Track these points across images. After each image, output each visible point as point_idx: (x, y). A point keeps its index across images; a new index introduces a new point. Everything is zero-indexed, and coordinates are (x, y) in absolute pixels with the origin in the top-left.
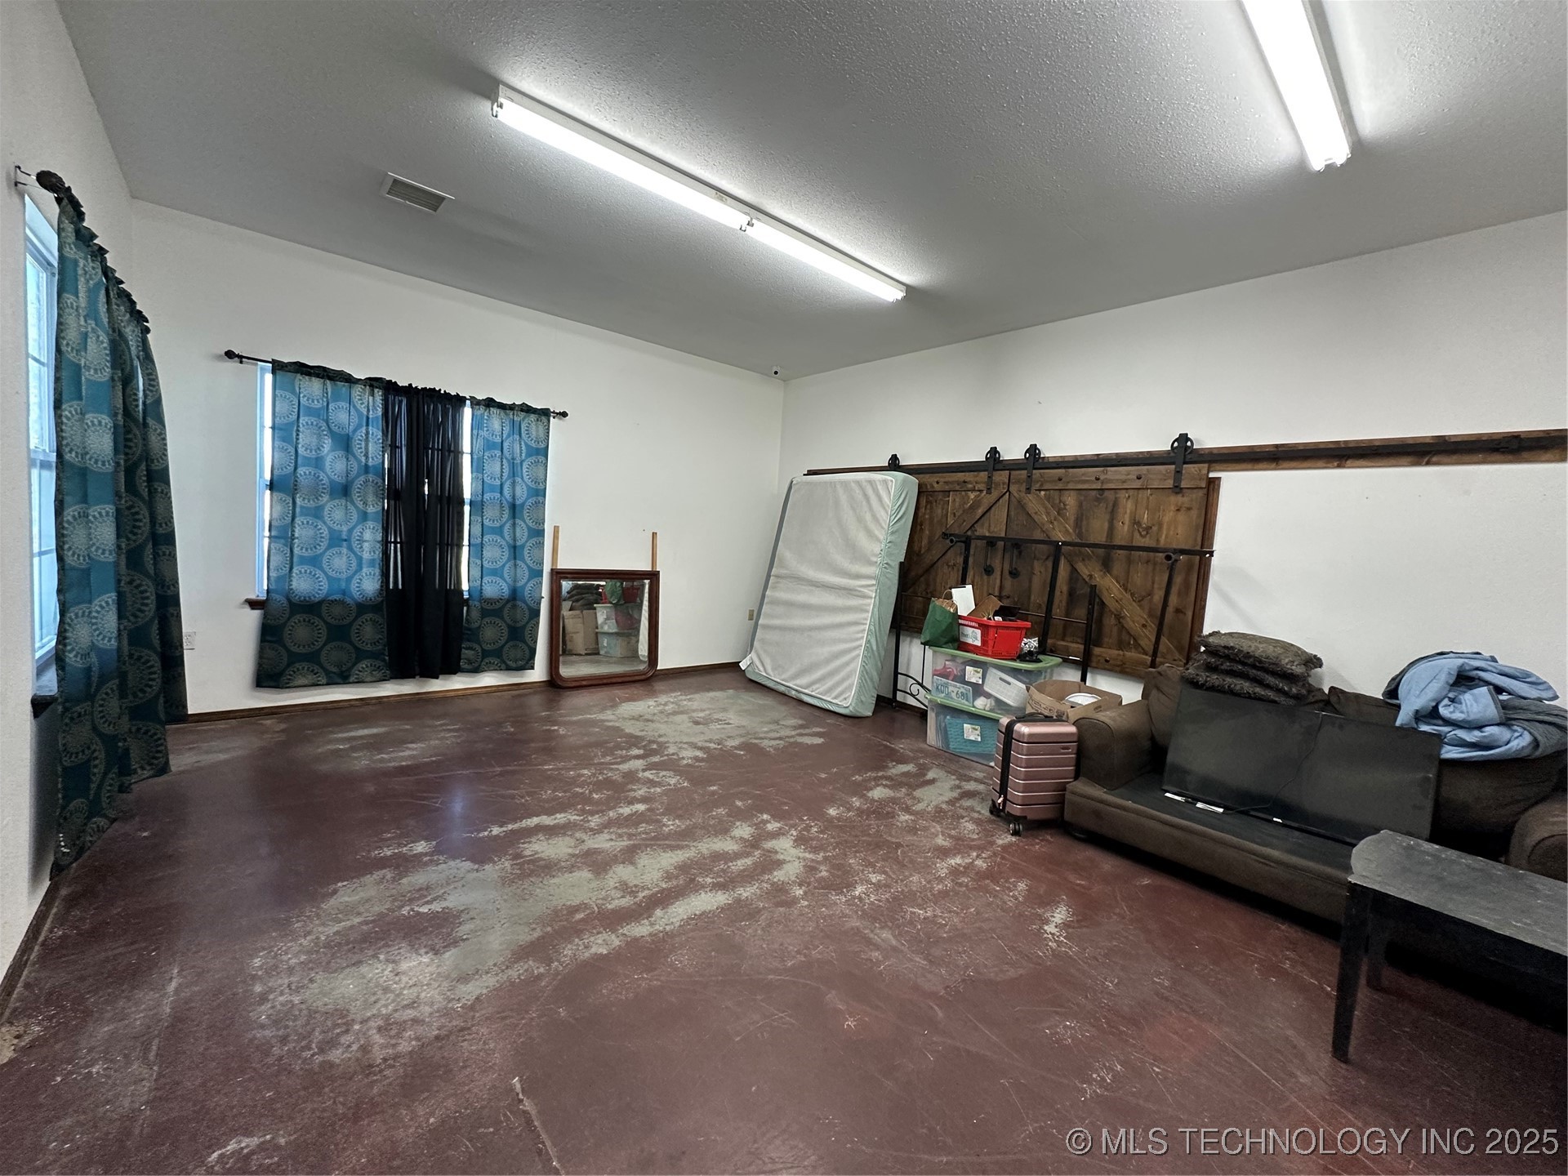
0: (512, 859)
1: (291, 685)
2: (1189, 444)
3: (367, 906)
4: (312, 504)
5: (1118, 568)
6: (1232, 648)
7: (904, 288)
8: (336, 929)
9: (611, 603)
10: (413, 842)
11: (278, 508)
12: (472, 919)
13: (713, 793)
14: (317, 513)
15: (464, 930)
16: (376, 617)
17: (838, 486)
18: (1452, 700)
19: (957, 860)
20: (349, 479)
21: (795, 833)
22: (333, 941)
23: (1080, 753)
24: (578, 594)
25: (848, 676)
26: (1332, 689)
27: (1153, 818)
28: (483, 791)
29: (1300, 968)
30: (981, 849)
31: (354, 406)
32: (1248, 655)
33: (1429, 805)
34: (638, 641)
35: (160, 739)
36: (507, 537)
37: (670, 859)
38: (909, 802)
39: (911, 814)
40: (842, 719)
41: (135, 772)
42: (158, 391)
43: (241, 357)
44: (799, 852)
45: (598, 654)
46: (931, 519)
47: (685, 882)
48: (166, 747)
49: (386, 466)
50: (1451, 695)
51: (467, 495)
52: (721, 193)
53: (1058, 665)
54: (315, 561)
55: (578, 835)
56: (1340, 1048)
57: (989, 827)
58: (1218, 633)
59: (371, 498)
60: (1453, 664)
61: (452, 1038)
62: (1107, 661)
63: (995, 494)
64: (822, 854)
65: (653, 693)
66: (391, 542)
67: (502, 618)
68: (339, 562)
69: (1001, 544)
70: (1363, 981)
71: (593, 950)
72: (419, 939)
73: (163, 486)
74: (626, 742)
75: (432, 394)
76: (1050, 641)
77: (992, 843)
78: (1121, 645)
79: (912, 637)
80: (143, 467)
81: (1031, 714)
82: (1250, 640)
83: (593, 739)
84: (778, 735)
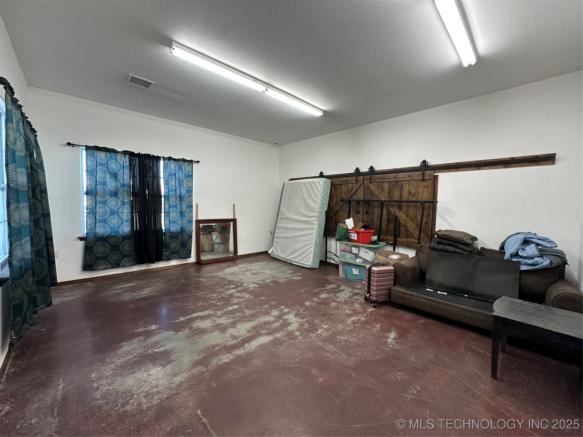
0: (189, 329)
1: (97, 269)
2: (426, 163)
3: (135, 351)
4: (103, 199)
5: (404, 209)
6: (446, 235)
7: (322, 111)
8: (123, 360)
9: (218, 231)
10: (150, 326)
11: (90, 202)
12: (176, 353)
13: (263, 300)
14: (105, 203)
15: (173, 357)
16: (130, 241)
17: (302, 184)
18: (523, 249)
19: (354, 318)
20: (117, 189)
21: (294, 312)
22: (122, 365)
23: (395, 276)
24: (205, 229)
25: (309, 254)
26: (482, 248)
27: (423, 298)
28: (175, 305)
29: (477, 347)
30: (362, 313)
31: (118, 162)
32: (452, 238)
33: (518, 287)
34: (229, 245)
35: (48, 292)
36: (179, 209)
37: (249, 325)
38: (335, 298)
39: (336, 303)
40: (308, 270)
41: (39, 306)
42: (42, 159)
43: (73, 145)
44: (296, 319)
45: (214, 251)
46: (336, 194)
47: (255, 333)
48: (51, 296)
49: (131, 184)
50: (522, 248)
51: (163, 193)
52: (256, 79)
53: (385, 245)
54: (105, 221)
55: (213, 318)
56: (494, 375)
57: (365, 305)
58: (441, 230)
59: (126, 196)
60: (522, 237)
61: (173, 397)
62: (402, 243)
63: (359, 185)
64: (305, 319)
65: (236, 264)
66: (134, 213)
67: (178, 239)
68: (114, 221)
69: (362, 202)
70: (500, 350)
71: (223, 361)
72: (156, 362)
73: (45, 195)
74: (228, 283)
75: (148, 156)
76: (381, 237)
77: (366, 311)
78: (407, 237)
79: (331, 238)
80: (38, 188)
81: (377, 263)
82: (452, 232)
83: (216, 283)
84: (284, 277)
